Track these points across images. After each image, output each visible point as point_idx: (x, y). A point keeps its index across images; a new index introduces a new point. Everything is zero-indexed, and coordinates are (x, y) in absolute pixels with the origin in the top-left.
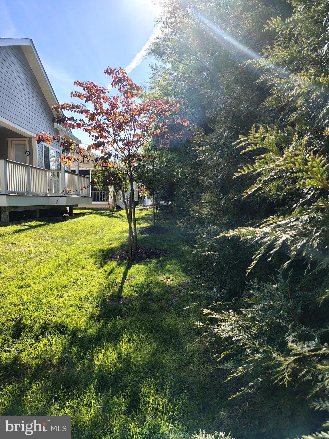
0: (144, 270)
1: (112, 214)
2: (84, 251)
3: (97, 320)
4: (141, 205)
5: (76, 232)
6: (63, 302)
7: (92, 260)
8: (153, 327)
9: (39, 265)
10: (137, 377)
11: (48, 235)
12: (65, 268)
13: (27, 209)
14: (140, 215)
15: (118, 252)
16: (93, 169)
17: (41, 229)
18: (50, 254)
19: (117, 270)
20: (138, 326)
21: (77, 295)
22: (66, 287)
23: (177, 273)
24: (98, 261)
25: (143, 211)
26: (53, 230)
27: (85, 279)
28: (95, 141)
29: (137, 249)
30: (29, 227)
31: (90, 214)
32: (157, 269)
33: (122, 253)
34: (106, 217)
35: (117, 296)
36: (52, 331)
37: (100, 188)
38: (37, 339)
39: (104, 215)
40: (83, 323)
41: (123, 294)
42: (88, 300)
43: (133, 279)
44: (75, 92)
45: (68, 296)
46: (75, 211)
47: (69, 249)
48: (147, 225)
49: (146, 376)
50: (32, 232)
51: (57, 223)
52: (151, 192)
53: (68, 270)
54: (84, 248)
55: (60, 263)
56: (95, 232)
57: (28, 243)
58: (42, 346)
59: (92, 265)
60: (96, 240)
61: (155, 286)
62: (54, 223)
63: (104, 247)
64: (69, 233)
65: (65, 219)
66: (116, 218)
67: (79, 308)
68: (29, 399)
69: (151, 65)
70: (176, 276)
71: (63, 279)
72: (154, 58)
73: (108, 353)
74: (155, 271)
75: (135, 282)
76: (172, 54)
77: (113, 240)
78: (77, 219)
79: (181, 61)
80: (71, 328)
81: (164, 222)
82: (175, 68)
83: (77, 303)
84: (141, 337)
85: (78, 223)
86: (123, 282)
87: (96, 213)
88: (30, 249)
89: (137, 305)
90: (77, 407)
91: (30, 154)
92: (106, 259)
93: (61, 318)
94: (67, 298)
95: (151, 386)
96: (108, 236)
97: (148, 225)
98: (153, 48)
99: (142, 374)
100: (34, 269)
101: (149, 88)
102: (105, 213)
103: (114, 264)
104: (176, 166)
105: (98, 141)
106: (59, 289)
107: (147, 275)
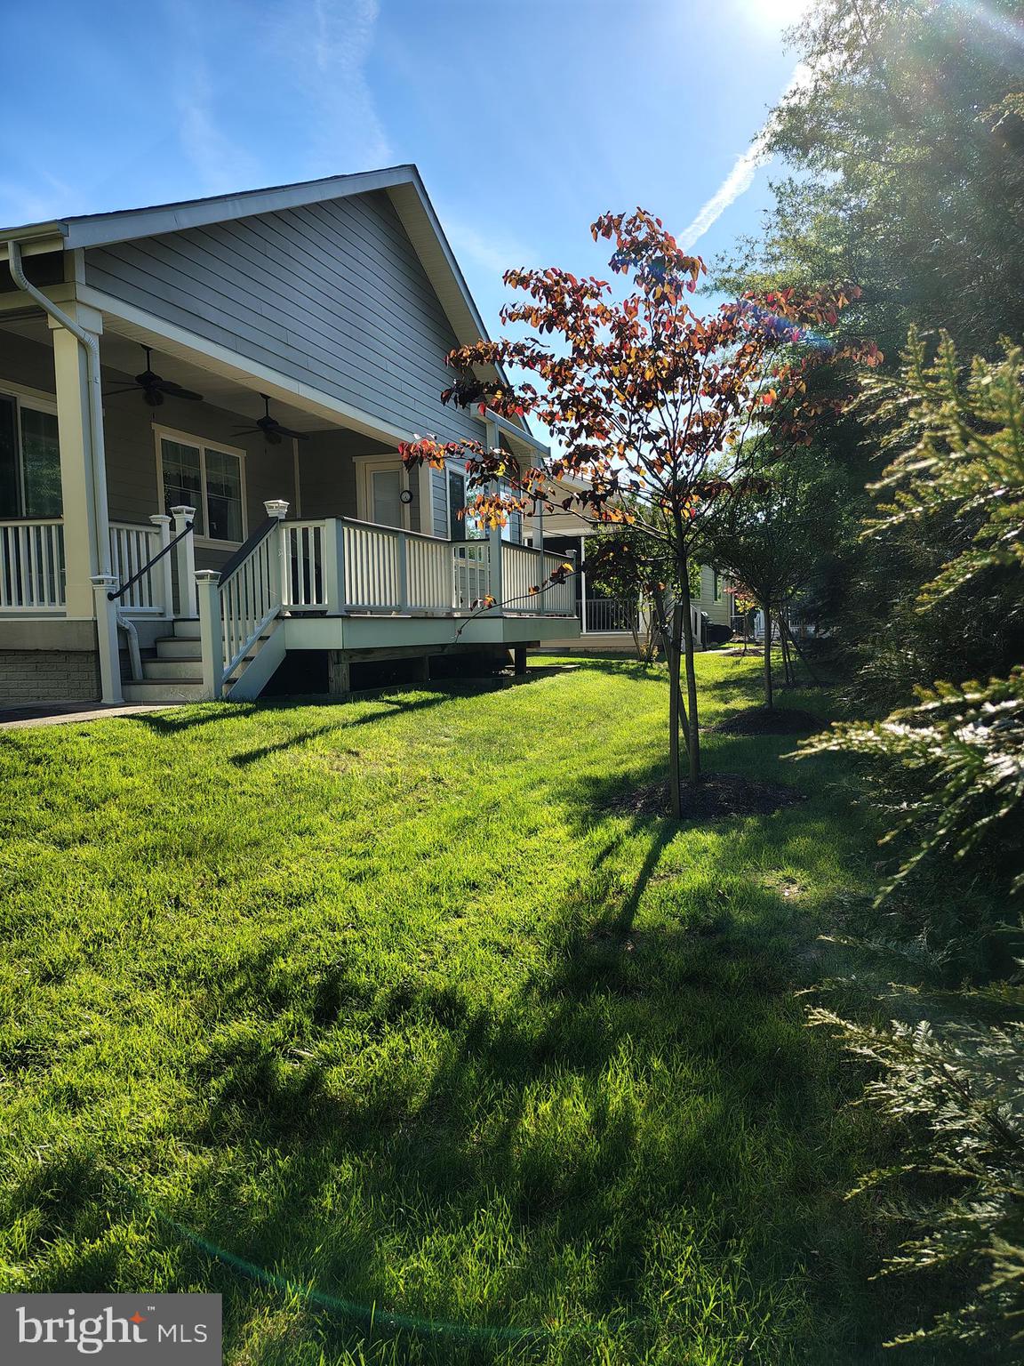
0: (713, 850)
1: (645, 667)
2: (542, 781)
3: (549, 994)
4: (741, 638)
5: (527, 724)
6: (460, 930)
7: (561, 809)
8: (718, 1039)
9: (413, 816)
10: (645, 1194)
11: (446, 730)
12: (478, 830)
13: (398, 656)
14: (735, 671)
15: (642, 787)
16: (589, 531)
17: (430, 714)
18: (446, 786)
19: (628, 842)
20: (672, 1029)
21: (501, 914)
22: (474, 886)
23: (823, 865)
24: (578, 813)
25: (745, 659)
26: (462, 715)
27: (531, 867)
28: (568, 445)
29: (701, 780)
30: (399, 707)
31: (574, 669)
32: (753, 850)
33: (652, 792)
34: (623, 677)
35: (619, 928)
36: (418, 1012)
37: (608, 590)
38: (378, 1033)
39: (618, 673)
40: (508, 999)
41: (636, 922)
42: (533, 929)
43: (674, 878)
44: (514, 306)
45: (479, 913)
46: (532, 662)
47: (502, 773)
48: (750, 704)
49: (676, 1197)
50: (404, 721)
51: (477, 695)
52: (758, 596)
53: (488, 836)
54: (543, 773)
55: (469, 813)
56: (583, 724)
57: (392, 753)
58: (384, 1053)
59: (559, 824)
60: (585, 748)
61: (741, 903)
62: (468, 695)
63: (599, 771)
64: (508, 726)
65: (501, 684)
66: (653, 682)
67: (502, 953)
68: (330, 1207)
69: (775, 186)
70: (819, 878)
71: (467, 862)
72: (784, 159)
73: (567, 1103)
74: (747, 856)
75: (678, 885)
76: (846, 138)
77: (632, 750)
78: (534, 685)
79: (875, 154)
80: (472, 1009)
81: (809, 693)
82: (855, 183)
83: (499, 938)
84: (677, 1067)
85: (535, 697)
86: (640, 885)
87: (595, 667)
88: (394, 769)
89: (675, 960)
90: (454, 1256)
91: (414, 498)
92: (602, 810)
93: (449, 976)
94: (473, 919)
95: (686, 1233)
96: (621, 735)
97: (755, 703)
98: (779, 128)
99: (663, 1189)
100: (399, 828)
101: (764, 257)
102: (624, 666)
103: (622, 825)
104: (848, 508)
105: (578, 447)
106: (457, 889)
107: (722, 865)
